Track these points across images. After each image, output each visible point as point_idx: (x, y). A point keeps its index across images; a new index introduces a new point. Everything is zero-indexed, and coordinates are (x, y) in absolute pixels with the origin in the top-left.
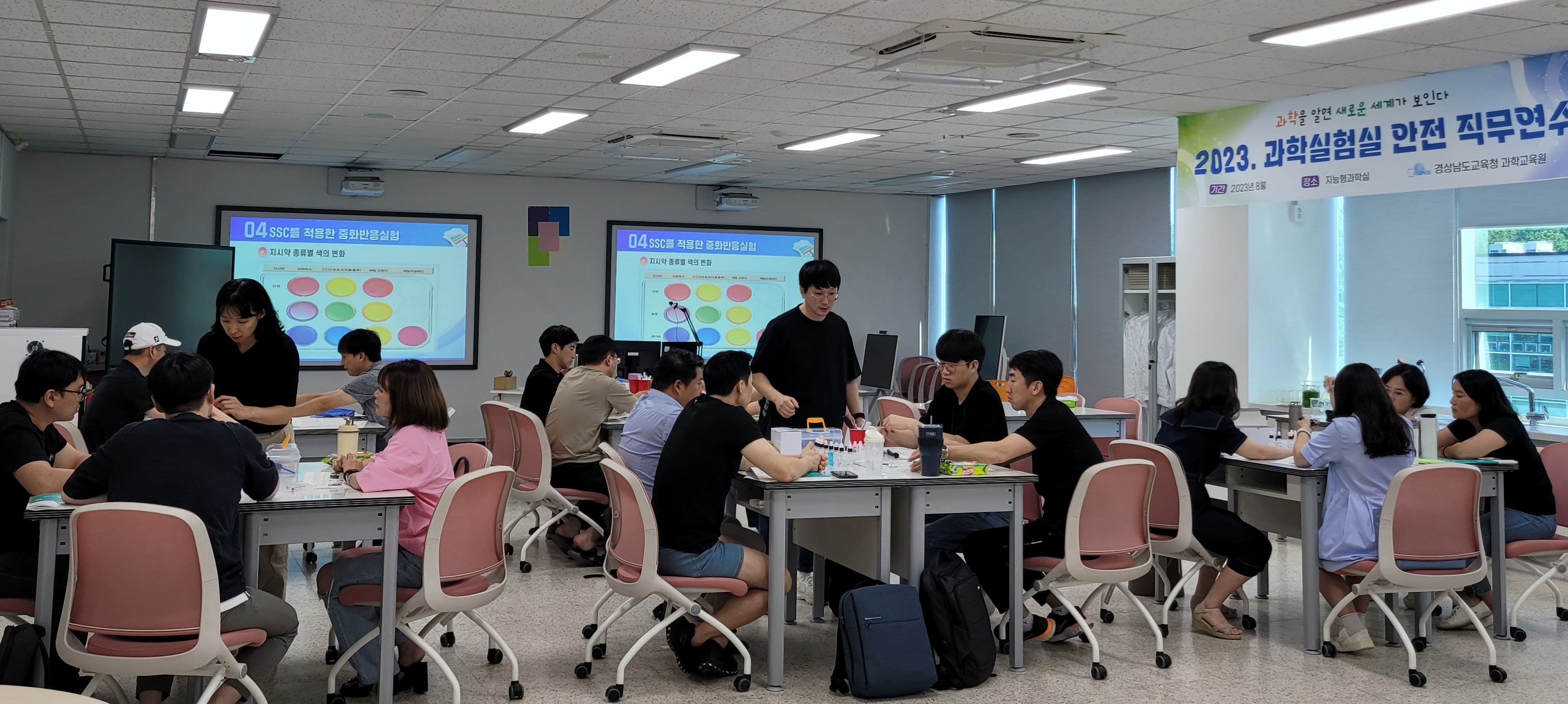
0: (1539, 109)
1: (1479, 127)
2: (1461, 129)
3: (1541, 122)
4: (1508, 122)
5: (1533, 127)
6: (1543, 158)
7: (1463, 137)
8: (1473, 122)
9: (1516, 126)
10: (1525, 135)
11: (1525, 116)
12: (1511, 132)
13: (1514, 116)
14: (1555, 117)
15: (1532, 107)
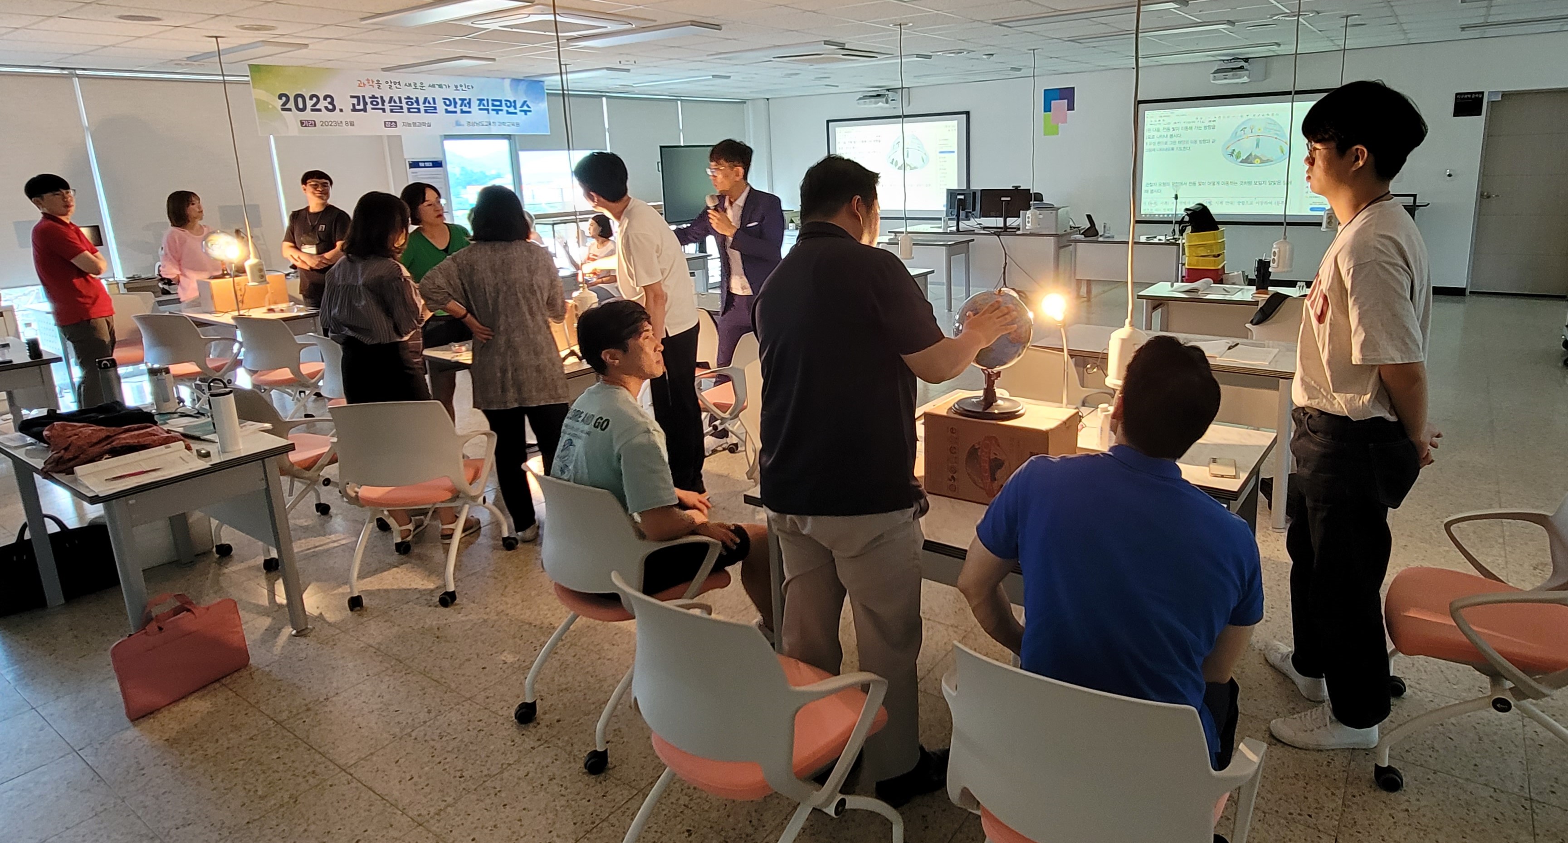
0: (515, 102)
1: (488, 106)
2: (479, 105)
3: (515, 108)
4: (501, 105)
5: (512, 110)
6: (518, 125)
7: (480, 109)
8: (485, 102)
9: (504, 108)
10: (508, 113)
11: (509, 104)
12: (501, 110)
13: (504, 103)
14: (522, 107)
15: (512, 100)
